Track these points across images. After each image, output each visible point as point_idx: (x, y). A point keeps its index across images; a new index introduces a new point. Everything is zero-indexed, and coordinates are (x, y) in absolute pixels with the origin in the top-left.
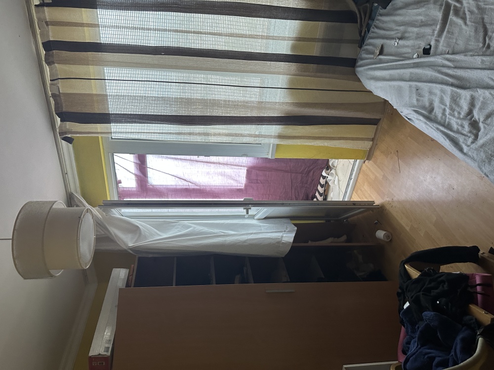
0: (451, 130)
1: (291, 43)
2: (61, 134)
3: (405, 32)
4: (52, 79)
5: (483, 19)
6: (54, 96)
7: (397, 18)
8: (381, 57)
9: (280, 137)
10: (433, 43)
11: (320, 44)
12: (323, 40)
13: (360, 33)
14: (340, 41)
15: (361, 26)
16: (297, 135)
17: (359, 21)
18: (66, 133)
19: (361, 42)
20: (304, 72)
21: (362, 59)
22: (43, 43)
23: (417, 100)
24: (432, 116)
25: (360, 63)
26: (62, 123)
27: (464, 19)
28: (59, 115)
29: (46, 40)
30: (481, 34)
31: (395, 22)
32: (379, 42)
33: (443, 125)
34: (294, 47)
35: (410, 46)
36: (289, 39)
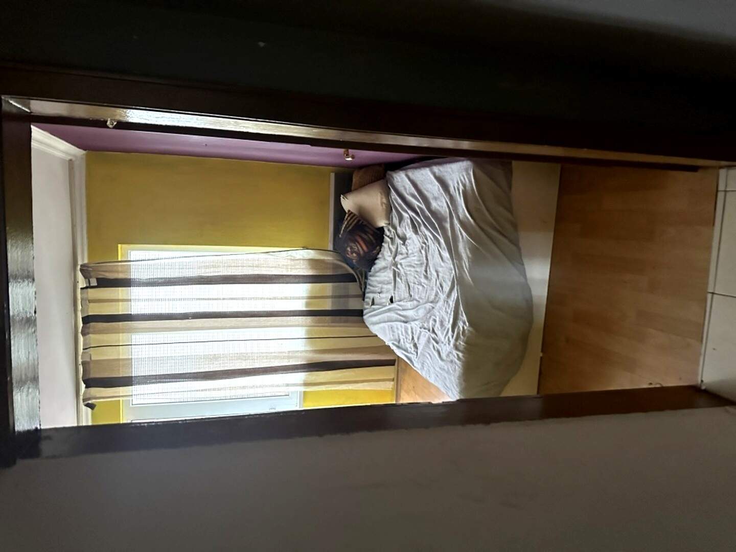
0: (408, 352)
1: (304, 301)
2: (84, 400)
3: (382, 288)
4: (85, 348)
5: (407, 279)
6: (84, 363)
7: (378, 279)
8: (373, 307)
9: (306, 384)
10: (393, 295)
11: (330, 300)
12: (333, 297)
13: (361, 289)
14: (347, 296)
15: (360, 284)
16: (322, 381)
17: (358, 280)
18: (89, 399)
19: (363, 296)
20: (319, 323)
21: (365, 309)
22: (83, 318)
23: (393, 335)
24: (400, 345)
25: (365, 312)
26: (86, 389)
27: (401, 279)
28: (85, 382)
29: (86, 315)
30: (408, 288)
31: (377, 281)
32: (371, 295)
33: (405, 350)
34: (307, 304)
35: (385, 298)
36: (303, 298)
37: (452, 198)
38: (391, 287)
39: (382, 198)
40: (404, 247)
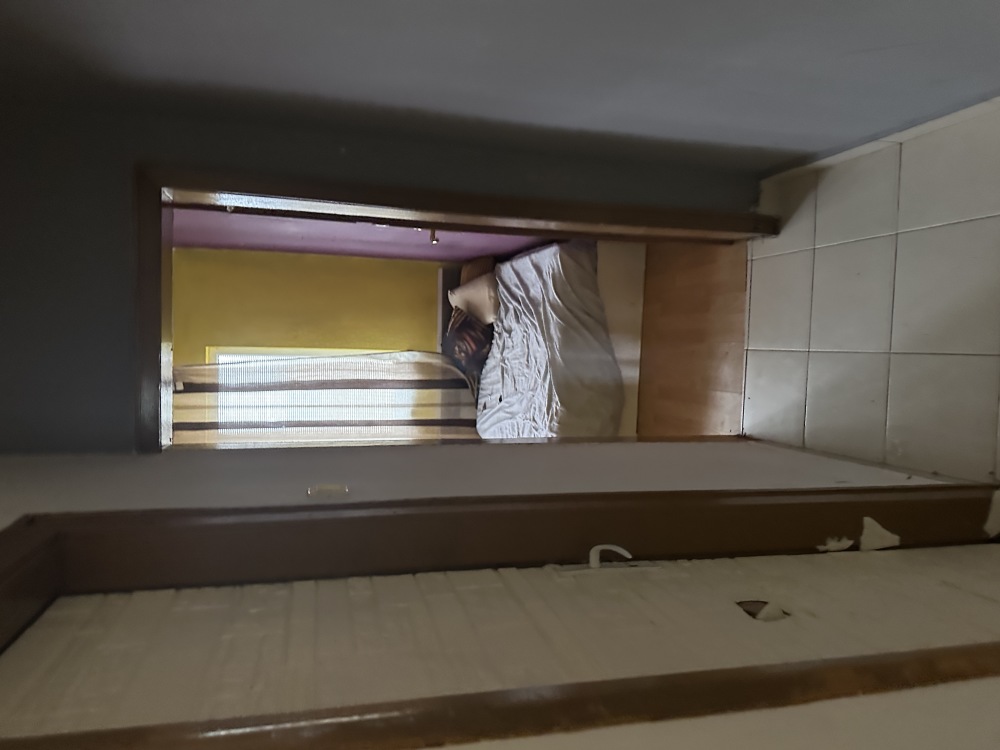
1: (410, 409)
3: (492, 389)
5: (513, 373)
8: (485, 412)
10: (502, 393)
11: (439, 408)
13: (474, 395)
14: (458, 404)
17: (469, 386)
19: (476, 404)
25: (478, 420)
27: (508, 374)
30: (513, 382)
32: (483, 400)
34: (413, 413)
35: (495, 399)
36: (408, 406)
37: (545, 283)
38: (500, 385)
39: (489, 292)
40: (509, 340)
